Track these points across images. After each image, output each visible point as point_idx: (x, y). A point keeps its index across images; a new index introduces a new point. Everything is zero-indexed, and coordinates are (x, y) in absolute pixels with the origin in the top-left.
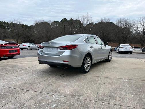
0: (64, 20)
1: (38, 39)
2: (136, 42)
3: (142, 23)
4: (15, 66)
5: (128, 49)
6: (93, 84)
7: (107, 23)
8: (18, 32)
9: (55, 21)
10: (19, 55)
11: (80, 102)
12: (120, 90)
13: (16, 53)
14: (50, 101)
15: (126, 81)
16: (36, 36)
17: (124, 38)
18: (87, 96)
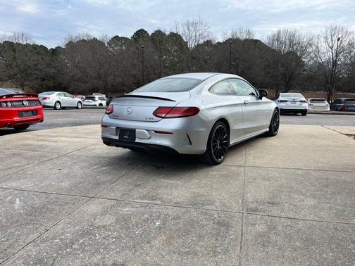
0: (141, 34)
1: (76, 83)
2: (315, 87)
3: (329, 40)
4: (41, 147)
5: (298, 103)
6: (231, 182)
7: (246, 40)
8: (25, 65)
9: (116, 37)
10: (42, 121)
11: (211, 215)
12: (290, 192)
13: (35, 117)
14: (146, 216)
15: (301, 173)
16: (71, 74)
17: (287, 79)
18: (224, 205)
